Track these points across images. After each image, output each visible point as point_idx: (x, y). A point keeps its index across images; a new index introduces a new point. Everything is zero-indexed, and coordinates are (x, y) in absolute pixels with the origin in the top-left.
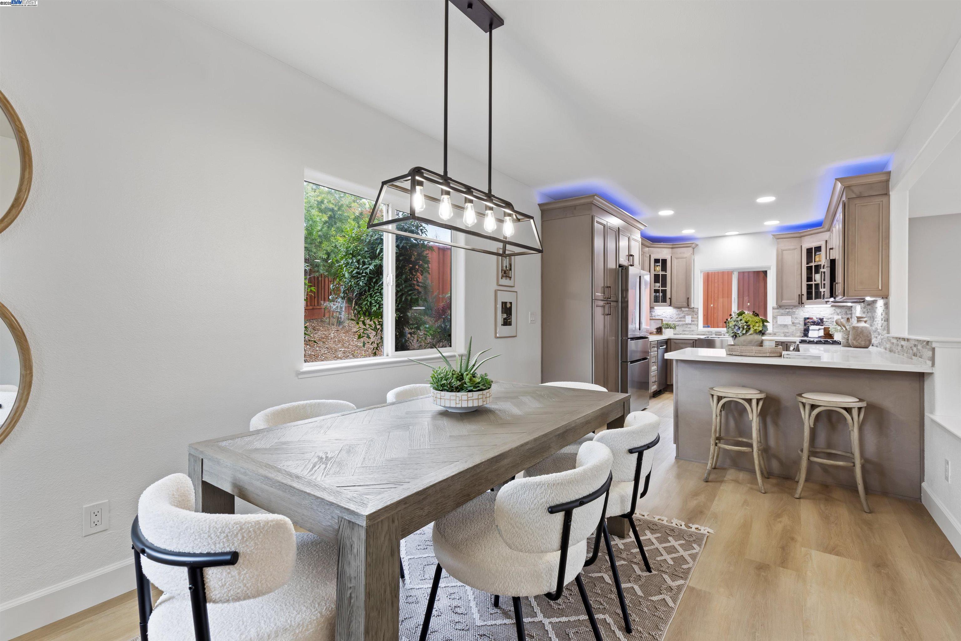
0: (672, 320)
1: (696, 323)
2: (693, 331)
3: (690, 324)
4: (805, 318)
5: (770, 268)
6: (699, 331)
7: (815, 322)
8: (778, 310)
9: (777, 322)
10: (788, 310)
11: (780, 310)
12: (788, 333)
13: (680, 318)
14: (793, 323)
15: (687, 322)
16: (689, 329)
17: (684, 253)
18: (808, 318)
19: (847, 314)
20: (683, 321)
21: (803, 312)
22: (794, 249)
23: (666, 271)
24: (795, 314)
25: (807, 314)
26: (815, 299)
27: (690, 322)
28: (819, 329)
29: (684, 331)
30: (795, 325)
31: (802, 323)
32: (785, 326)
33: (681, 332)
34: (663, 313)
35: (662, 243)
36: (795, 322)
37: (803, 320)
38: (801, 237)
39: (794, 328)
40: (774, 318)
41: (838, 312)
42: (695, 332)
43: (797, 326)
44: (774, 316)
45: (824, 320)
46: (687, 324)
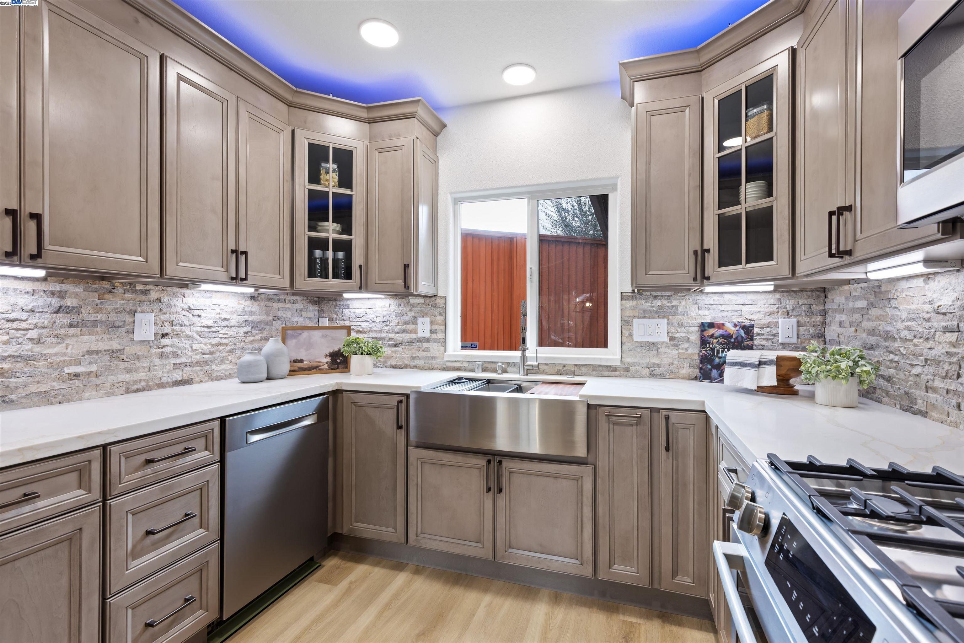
0: (387, 328)
1: (440, 336)
2: (433, 358)
3: (428, 340)
4: (702, 324)
5: (614, 187)
6: (446, 359)
7: (731, 337)
8: (635, 302)
9: (631, 335)
10: (658, 302)
11: (640, 302)
12: (659, 366)
13: (405, 323)
14: (672, 339)
15: (421, 334)
16: (424, 354)
17: (399, 135)
18: (711, 325)
19: (812, 313)
20: (411, 332)
21: (696, 306)
22: (681, 109)
23: (350, 187)
24: (676, 314)
25: (707, 312)
26: (748, 262)
27: (427, 335)
28: (761, 363)
29: (413, 358)
30: (676, 346)
31: (695, 338)
32: (652, 346)
33: (407, 363)
34: (368, 310)
35: (331, 97)
36: (678, 335)
37: (696, 329)
38: (699, 71)
39: (675, 352)
40: (625, 323)
41: (789, 307)
42: (439, 361)
43: (682, 346)
44: (626, 319)
45: (756, 330)
46: (420, 340)
